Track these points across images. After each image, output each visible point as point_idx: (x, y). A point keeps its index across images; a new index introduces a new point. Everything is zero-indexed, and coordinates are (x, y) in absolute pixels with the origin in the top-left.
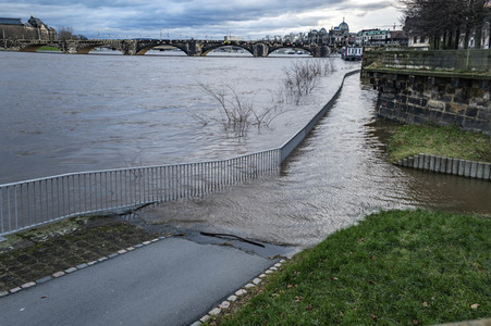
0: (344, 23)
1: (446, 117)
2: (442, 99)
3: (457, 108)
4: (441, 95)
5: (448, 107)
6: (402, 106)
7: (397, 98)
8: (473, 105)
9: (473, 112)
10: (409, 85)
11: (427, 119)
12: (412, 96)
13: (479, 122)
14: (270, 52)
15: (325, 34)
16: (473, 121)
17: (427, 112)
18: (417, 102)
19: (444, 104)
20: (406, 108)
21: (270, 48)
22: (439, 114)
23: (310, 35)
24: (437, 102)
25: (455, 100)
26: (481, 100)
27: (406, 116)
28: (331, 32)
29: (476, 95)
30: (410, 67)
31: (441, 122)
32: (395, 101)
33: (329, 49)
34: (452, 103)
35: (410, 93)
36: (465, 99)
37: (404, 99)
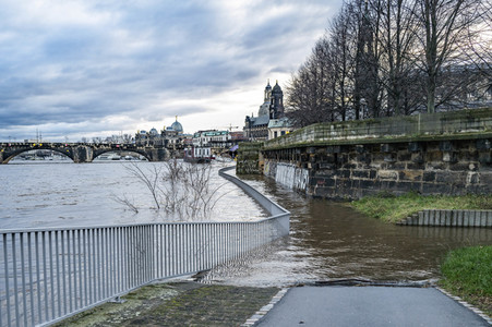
0: (176, 123)
1: (401, 185)
2: (394, 168)
3: (411, 175)
4: (392, 163)
5: (402, 176)
6: (345, 182)
7: (338, 173)
8: (429, 169)
9: (430, 177)
10: (352, 157)
11: (378, 191)
12: (357, 169)
13: (438, 186)
14: (95, 156)
15: (157, 135)
16: (431, 186)
17: (378, 184)
18: (365, 174)
19: (397, 172)
20: (349, 183)
21: (94, 151)
22: (392, 184)
23: (138, 136)
24: (388, 172)
25: (410, 167)
26: (439, 163)
27: (351, 192)
28: (164, 133)
29: (431, 160)
30: (352, 138)
31: (395, 191)
32: (335, 177)
33: (168, 151)
34: (406, 170)
35: (354, 166)
36: (420, 165)
37: (347, 174)
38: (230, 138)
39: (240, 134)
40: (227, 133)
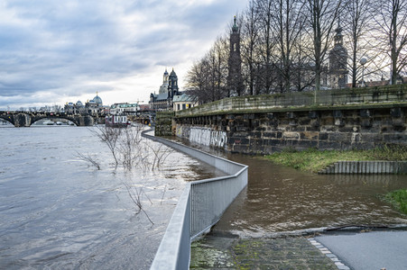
0: (97, 97)
1: (302, 143)
2: (296, 130)
3: (310, 135)
4: (295, 127)
5: (302, 136)
6: (257, 141)
7: (251, 134)
8: (323, 131)
9: (324, 137)
10: (262, 122)
11: (284, 147)
12: (267, 131)
13: (330, 143)
14: (32, 122)
16: (325, 143)
17: (284, 142)
18: (273, 135)
19: (298, 134)
20: (261, 142)
21: (32, 118)
22: (295, 142)
23: (66, 107)
24: (292, 133)
25: (308, 129)
26: (330, 127)
27: (262, 148)
28: (87, 105)
29: (325, 124)
30: (262, 108)
31: (298, 148)
32: (249, 137)
34: (306, 132)
35: (264, 129)
36: (316, 128)
37: (259, 135)
38: (139, 109)
39: (146, 106)
40: (137, 105)
